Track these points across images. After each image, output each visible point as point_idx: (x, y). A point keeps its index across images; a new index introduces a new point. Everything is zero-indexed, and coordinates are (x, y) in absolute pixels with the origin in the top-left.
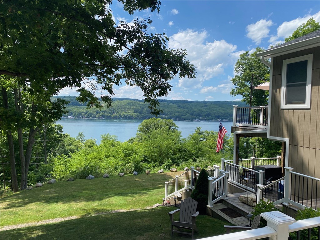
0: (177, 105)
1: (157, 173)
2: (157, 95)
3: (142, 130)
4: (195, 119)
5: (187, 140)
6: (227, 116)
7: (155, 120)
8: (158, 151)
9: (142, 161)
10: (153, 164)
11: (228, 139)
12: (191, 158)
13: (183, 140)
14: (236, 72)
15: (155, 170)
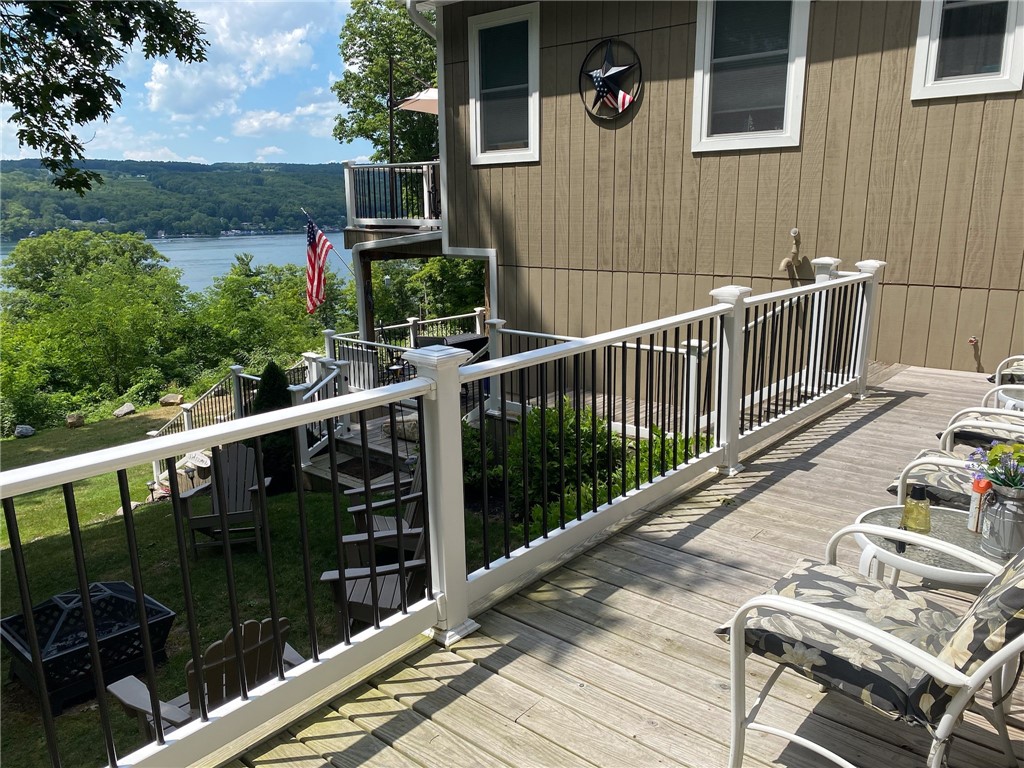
0: (149, 179)
1: (109, 417)
2: (70, 118)
3: (20, 280)
4: (227, 229)
5: (207, 296)
6: (331, 216)
7: (71, 237)
8: (103, 345)
9: (42, 388)
10: (90, 391)
11: (343, 288)
12: (229, 355)
13: (193, 298)
14: (346, 60)
15: (102, 409)
